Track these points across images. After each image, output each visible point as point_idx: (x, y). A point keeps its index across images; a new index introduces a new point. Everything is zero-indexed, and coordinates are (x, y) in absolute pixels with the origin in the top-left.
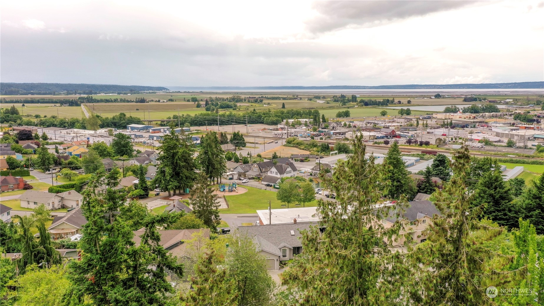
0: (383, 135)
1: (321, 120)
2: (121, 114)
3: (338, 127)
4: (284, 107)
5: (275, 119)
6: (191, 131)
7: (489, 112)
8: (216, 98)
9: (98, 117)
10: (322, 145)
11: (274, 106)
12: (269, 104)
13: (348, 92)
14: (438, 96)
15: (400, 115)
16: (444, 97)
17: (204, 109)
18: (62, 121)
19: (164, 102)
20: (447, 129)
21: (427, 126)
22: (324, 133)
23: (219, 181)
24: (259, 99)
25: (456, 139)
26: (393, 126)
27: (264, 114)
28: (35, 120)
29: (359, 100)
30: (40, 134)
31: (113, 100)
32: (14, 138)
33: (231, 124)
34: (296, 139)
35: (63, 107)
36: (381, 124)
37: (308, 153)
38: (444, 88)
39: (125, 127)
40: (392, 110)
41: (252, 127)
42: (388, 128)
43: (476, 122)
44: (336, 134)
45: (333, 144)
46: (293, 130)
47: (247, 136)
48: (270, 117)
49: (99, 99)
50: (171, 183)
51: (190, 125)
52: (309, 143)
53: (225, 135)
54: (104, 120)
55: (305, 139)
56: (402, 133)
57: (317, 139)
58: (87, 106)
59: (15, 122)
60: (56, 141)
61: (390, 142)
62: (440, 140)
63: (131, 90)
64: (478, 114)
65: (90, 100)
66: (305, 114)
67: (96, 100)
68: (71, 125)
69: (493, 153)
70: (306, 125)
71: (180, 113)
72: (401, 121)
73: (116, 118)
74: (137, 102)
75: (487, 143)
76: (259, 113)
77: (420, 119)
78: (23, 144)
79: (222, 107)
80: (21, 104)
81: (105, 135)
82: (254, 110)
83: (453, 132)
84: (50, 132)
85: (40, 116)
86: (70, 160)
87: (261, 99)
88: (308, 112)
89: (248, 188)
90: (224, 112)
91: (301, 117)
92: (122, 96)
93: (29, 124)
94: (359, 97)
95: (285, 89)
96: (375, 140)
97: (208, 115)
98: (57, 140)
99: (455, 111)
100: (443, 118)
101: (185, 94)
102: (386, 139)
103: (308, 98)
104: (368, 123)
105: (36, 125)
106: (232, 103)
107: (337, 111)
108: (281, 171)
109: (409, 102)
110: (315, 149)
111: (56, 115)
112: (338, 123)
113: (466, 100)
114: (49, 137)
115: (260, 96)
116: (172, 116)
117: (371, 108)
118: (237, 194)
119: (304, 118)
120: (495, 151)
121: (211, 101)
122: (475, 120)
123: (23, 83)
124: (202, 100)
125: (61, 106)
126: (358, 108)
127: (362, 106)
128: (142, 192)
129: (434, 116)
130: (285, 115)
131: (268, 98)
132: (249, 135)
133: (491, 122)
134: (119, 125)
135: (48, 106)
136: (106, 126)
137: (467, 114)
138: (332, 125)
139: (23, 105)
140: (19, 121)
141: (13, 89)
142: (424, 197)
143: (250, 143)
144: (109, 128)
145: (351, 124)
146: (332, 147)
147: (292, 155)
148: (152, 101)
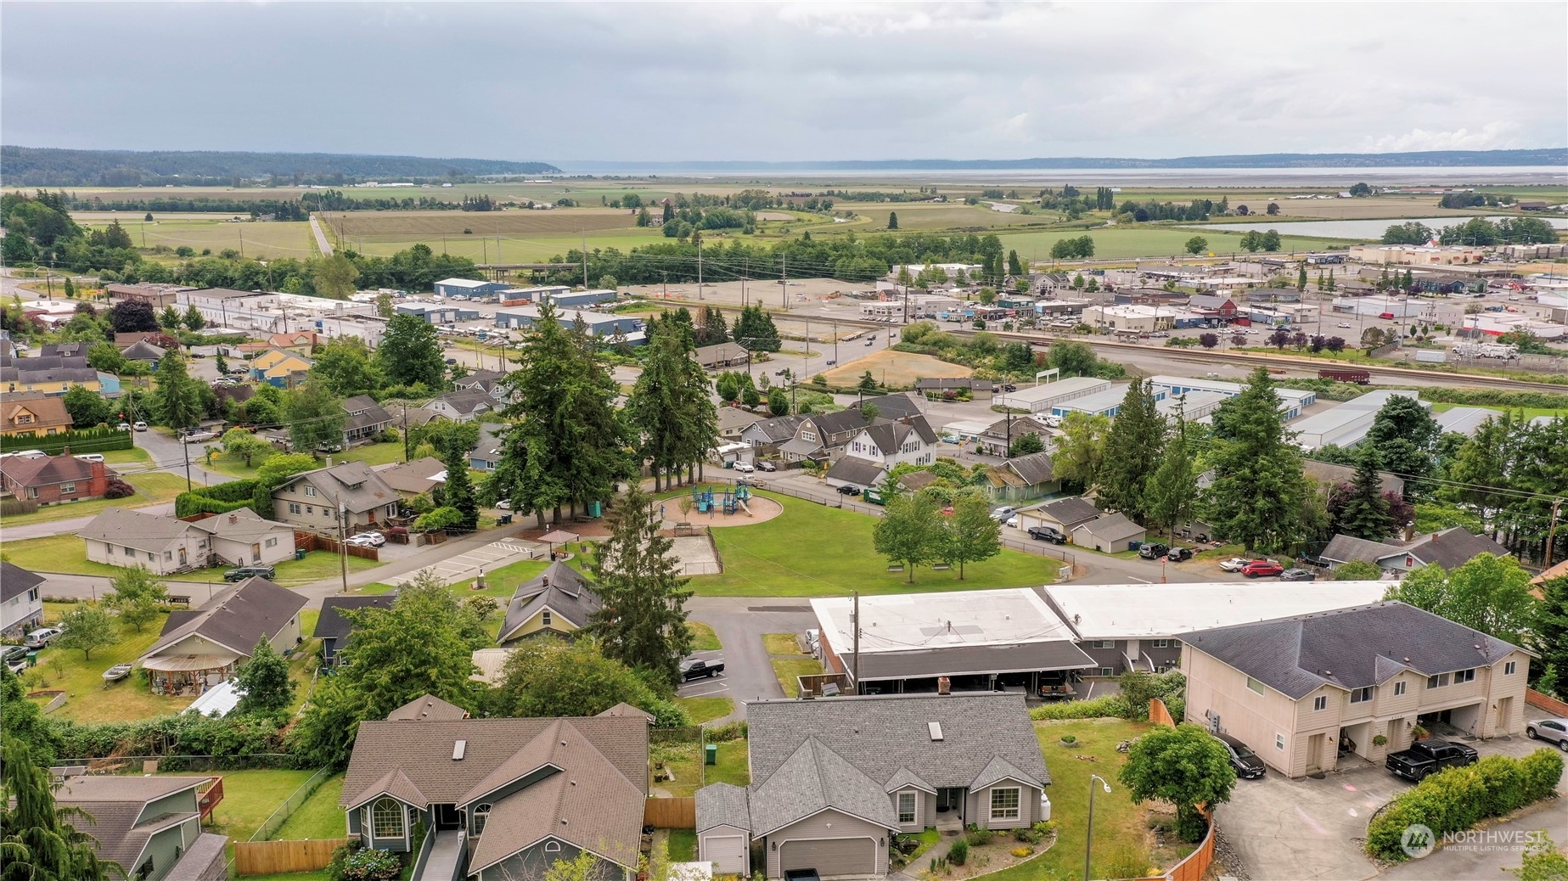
0: (1197, 316)
1: (1006, 267)
2: (417, 248)
3: (1058, 290)
4: (893, 224)
5: (866, 263)
6: (620, 301)
7: (1526, 243)
8: (695, 195)
9: (351, 255)
10: (1011, 351)
11: (865, 220)
12: (849, 214)
13: (1087, 180)
14: (1360, 190)
15: (1246, 250)
16: (1379, 194)
17: (660, 230)
18: (248, 267)
19: (544, 208)
20: (1396, 298)
21: (1332, 285)
22: (1015, 308)
23: (696, 475)
24: (821, 200)
25: (1425, 330)
26: (1226, 286)
27: (835, 248)
28: (173, 265)
29: (1119, 202)
30: (181, 309)
31: (399, 202)
32: (104, 323)
33: (735, 280)
34: (930, 329)
35: (258, 224)
36: (1191, 281)
37: (966, 372)
38: (1377, 165)
39: (429, 288)
40: (1221, 234)
41: (801, 290)
42: (1210, 293)
43: (1487, 275)
44: (1053, 310)
45: (1044, 345)
46: (922, 299)
47: (784, 317)
48: (854, 256)
49: (361, 200)
50: (543, 488)
51: (615, 282)
52: (970, 340)
53: (719, 315)
54: (367, 265)
55: (957, 327)
56: (1256, 311)
57: (995, 328)
58: (324, 220)
59: (118, 270)
60: (228, 331)
61: (1219, 340)
62: (1377, 333)
63: (453, 173)
64: (1489, 249)
65: (335, 203)
66: (958, 248)
67: (352, 201)
68: (274, 281)
69: (1548, 376)
70: (960, 282)
71: (589, 245)
72: (1250, 270)
73: (402, 258)
74: (467, 208)
75: (1526, 343)
76: (822, 244)
77: (1308, 264)
78: (127, 343)
79: (711, 225)
80: (143, 215)
81: (368, 314)
82: (807, 236)
83: (1418, 307)
84: (211, 305)
85: (191, 250)
86: (252, 399)
87: (827, 199)
88: (966, 244)
89: (785, 499)
90: (717, 240)
91: (947, 258)
92: (427, 191)
93: (156, 276)
94: (1118, 194)
95: (898, 168)
96: (1174, 334)
97: (670, 251)
98: (232, 326)
99: (1417, 238)
100: (1382, 261)
101: (606, 184)
102: (1205, 330)
103: (966, 196)
104: (1150, 276)
105: (177, 281)
106: (740, 213)
107: (1053, 238)
108: (888, 444)
109: (1273, 209)
110: (989, 360)
111: (233, 246)
112: (1058, 276)
113: (1447, 202)
114: (206, 318)
115: (825, 191)
116: (564, 255)
117: (1155, 227)
118: (750, 521)
119: (955, 262)
120: (1554, 371)
121: (681, 207)
122: (1484, 269)
123: (150, 150)
124: (653, 203)
125: (253, 220)
126: (1116, 227)
127: (1130, 221)
128: (457, 516)
129: (1353, 253)
130: (898, 253)
131: (847, 198)
132: (791, 312)
133: (1535, 273)
134: (411, 281)
135: (218, 221)
136: (373, 284)
137: (1456, 248)
138: (1039, 283)
139: (149, 218)
140: (128, 268)
141: (124, 169)
142: (1357, 547)
143: (793, 339)
144: (382, 291)
145: (1099, 279)
146: (1042, 354)
147: (920, 380)
148: (512, 205)
